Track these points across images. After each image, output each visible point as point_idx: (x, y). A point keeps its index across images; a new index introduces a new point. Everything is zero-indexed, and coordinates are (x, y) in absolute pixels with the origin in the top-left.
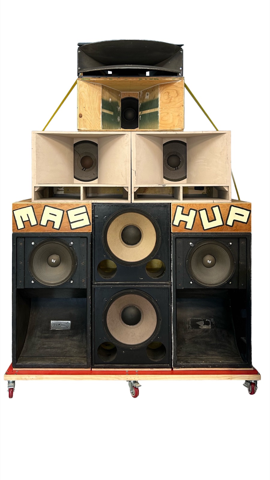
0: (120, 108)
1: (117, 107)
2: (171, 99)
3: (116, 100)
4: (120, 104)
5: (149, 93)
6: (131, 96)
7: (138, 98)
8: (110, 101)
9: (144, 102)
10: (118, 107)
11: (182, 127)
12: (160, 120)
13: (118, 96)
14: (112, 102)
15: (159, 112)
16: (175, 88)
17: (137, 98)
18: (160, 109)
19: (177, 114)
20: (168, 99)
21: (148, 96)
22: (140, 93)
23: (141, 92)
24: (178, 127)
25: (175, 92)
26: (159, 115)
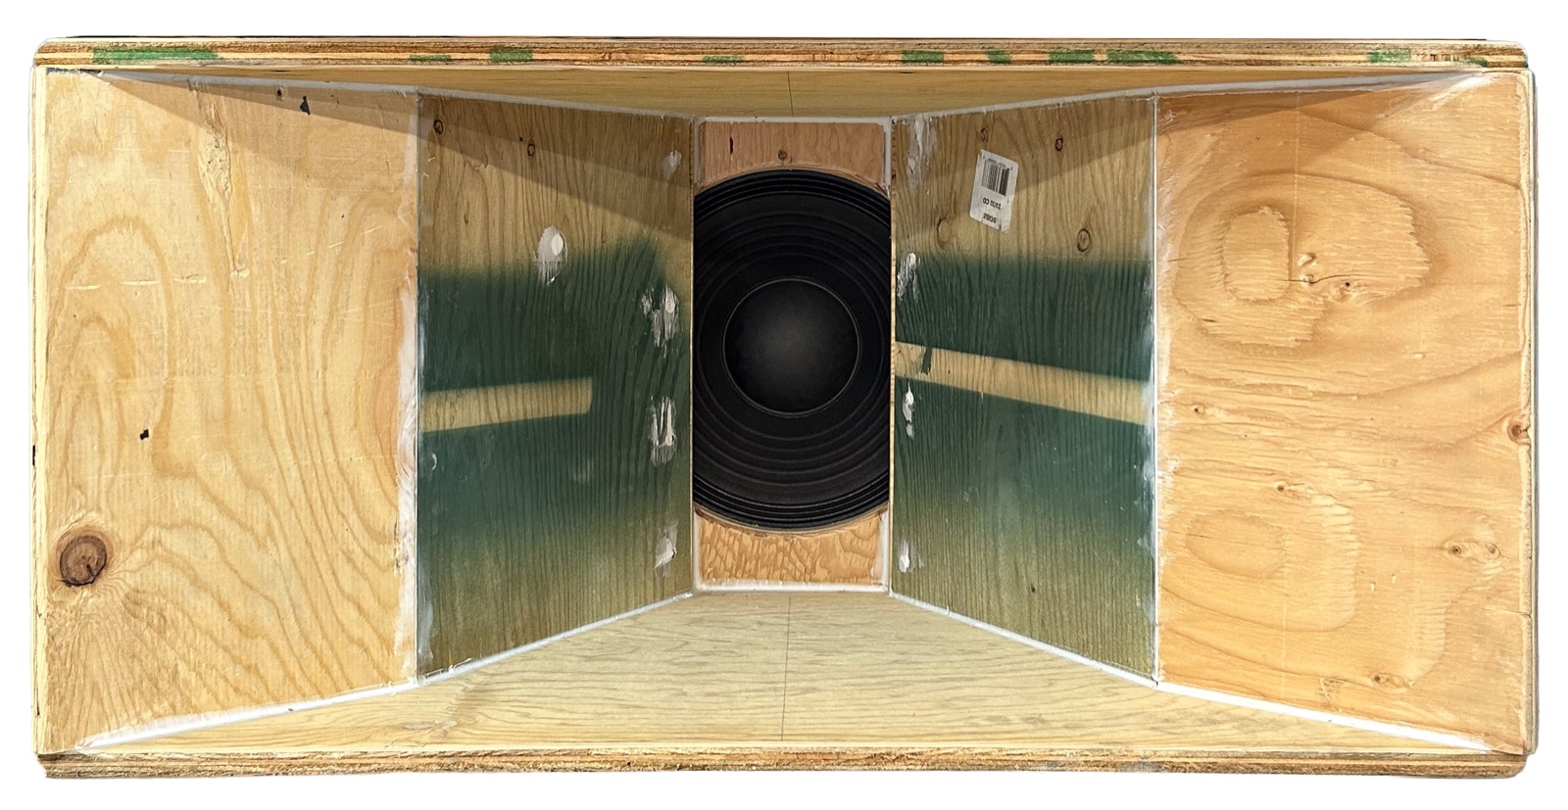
0: (679, 306)
1: (647, 304)
2: (1329, 310)
3: (633, 226)
4: (680, 258)
5: (1013, 167)
6: (804, 161)
7: (881, 180)
8: (543, 270)
9: (953, 248)
10: (657, 304)
11: (1502, 728)
12: (1169, 544)
13: (656, 174)
14: (577, 269)
15: (1161, 447)
16: (1398, 173)
17: (869, 181)
18: (1176, 403)
19: (1426, 529)
20: (1288, 294)
21: (1007, 201)
22: (901, 133)
23: (918, 127)
24: (1447, 717)
25: (1396, 220)
26: (1161, 475)
